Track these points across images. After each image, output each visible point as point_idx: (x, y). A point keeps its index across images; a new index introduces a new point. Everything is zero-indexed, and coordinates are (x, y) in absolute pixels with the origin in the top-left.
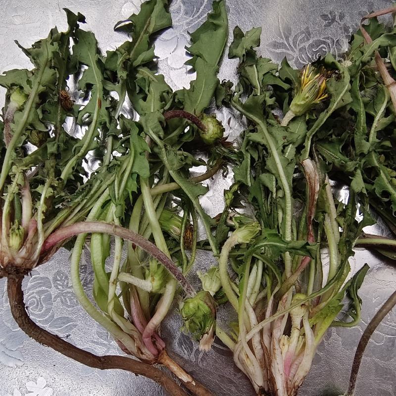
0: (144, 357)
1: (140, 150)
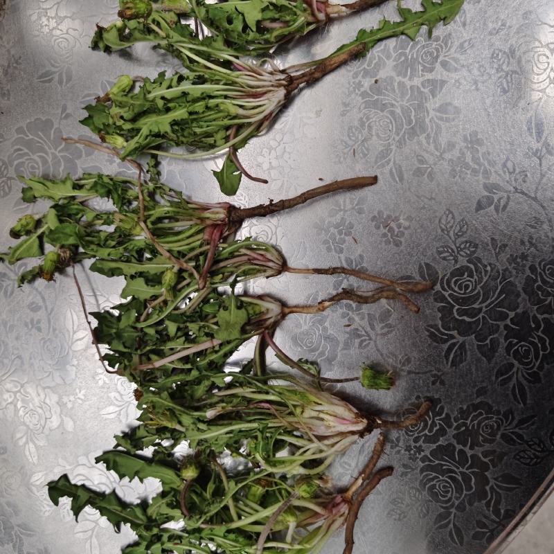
0: (347, 512)
1: (209, 532)
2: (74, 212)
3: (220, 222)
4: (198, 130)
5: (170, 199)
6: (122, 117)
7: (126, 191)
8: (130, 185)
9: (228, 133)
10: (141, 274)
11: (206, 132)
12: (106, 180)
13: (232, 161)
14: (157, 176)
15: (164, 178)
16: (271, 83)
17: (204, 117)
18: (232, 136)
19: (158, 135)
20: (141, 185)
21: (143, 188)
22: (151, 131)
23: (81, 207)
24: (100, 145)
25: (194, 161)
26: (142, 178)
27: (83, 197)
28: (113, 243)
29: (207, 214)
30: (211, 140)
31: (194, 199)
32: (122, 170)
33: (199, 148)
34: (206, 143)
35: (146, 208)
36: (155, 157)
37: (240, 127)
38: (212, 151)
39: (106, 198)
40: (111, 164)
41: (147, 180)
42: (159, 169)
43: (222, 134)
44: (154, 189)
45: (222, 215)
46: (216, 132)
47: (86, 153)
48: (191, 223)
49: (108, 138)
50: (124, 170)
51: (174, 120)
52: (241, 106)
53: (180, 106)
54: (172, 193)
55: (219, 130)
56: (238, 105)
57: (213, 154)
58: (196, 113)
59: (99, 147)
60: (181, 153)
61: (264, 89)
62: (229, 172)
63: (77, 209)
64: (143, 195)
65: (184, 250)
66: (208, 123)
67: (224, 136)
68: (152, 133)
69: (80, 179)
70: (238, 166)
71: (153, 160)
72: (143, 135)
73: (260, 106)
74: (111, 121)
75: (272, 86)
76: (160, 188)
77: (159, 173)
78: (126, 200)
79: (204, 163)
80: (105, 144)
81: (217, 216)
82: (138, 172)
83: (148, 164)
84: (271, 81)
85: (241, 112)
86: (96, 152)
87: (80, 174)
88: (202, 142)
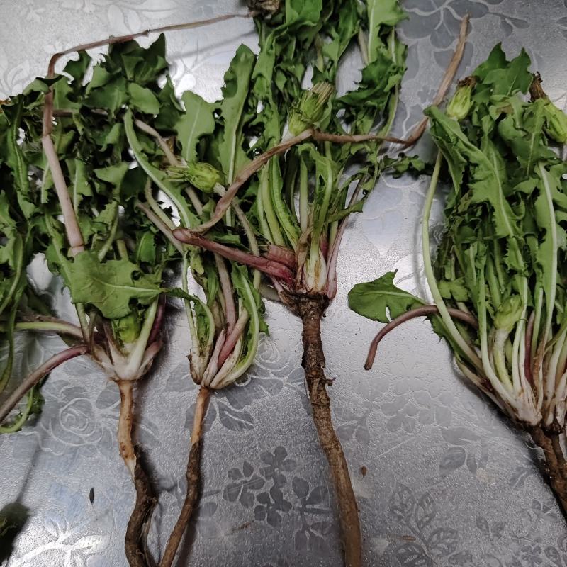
2: (341, 25)
3: (299, 277)
4: (472, 252)
5: (351, 190)
6: (503, 116)
7: (371, 115)
8: (381, 123)
9: (461, 305)
10: (219, 128)
11: (466, 266)
12: (393, 80)
13: (409, 307)
14: (393, 170)
15: (388, 183)
16: (550, 396)
17: (494, 266)
18: (455, 312)
19: (468, 178)
20: (379, 142)
21: (373, 145)
22: (476, 165)
23: (349, 35)
24: (453, 79)
25: (415, 238)
26: (392, 145)
27: (366, 43)
28: (281, 85)
29: (316, 255)
30: (450, 273)
31: (347, 234)
32: (409, 111)
33: (439, 250)
34: (446, 264)
35: (337, 145)
36: (428, 170)
37: (472, 331)
38: (431, 272)
39: (360, 80)
40: (419, 94)
41: (388, 154)
42: (405, 176)
43: (461, 294)
44: (370, 163)
45: (313, 283)
46: (464, 285)
47: (441, 53)
48: (304, 225)
49: (466, 92)
50: (408, 117)
51: (493, 210)
52: (511, 337)
53: (518, 222)
54: (361, 195)
55: (469, 289)
56: (514, 331)
57: (426, 273)
58: (504, 252)
59: (450, 75)
60: (431, 217)
61: (539, 384)
62: (391, 301)
63: (346, 30)
64: (361, 142)
65: (256, 208)
66: (482, 272)
67: (456, 298)
68: (471, 168)
69: (397, 40)
70: (401, 318)
71: (423, 167)
72: (469, 151)
73: (510, 373)
74: (496, 97)
75: (545, 398)
76: (372, 174)
77: (397, 175)
78: (354, 114)
79: (410, 256)
80: (454, 86)
81: (312, 274)
82: (403, 139)
83: (416, 157)
84: (554, 396)
85: (502, 336)
86: (442, 71)
87: (406, 39)
88: (449, 255)
